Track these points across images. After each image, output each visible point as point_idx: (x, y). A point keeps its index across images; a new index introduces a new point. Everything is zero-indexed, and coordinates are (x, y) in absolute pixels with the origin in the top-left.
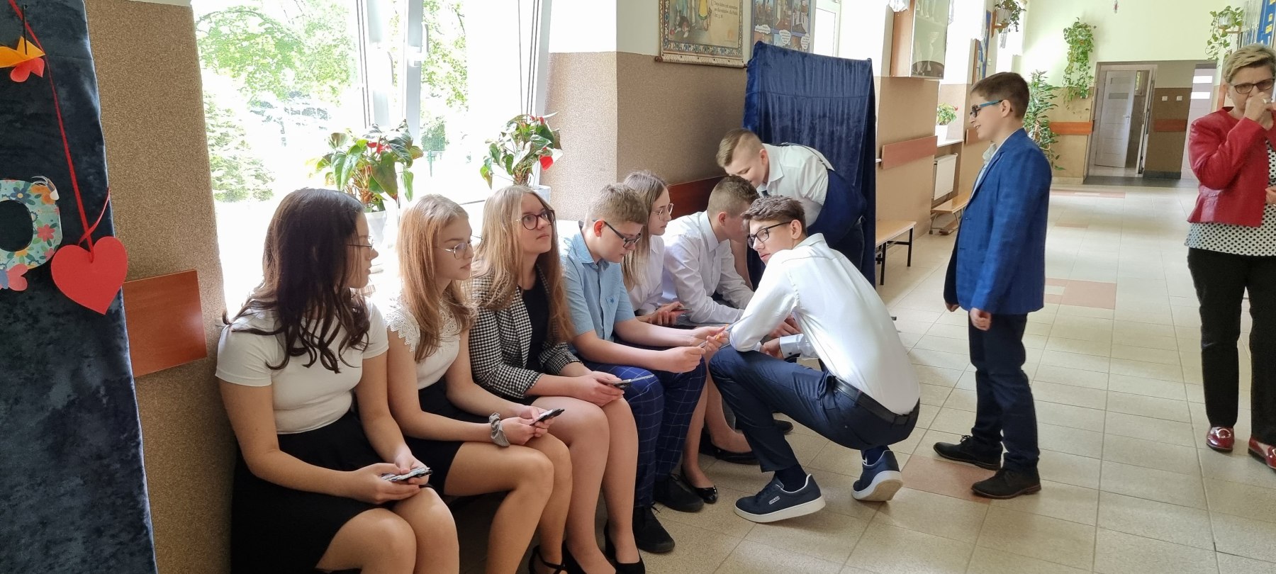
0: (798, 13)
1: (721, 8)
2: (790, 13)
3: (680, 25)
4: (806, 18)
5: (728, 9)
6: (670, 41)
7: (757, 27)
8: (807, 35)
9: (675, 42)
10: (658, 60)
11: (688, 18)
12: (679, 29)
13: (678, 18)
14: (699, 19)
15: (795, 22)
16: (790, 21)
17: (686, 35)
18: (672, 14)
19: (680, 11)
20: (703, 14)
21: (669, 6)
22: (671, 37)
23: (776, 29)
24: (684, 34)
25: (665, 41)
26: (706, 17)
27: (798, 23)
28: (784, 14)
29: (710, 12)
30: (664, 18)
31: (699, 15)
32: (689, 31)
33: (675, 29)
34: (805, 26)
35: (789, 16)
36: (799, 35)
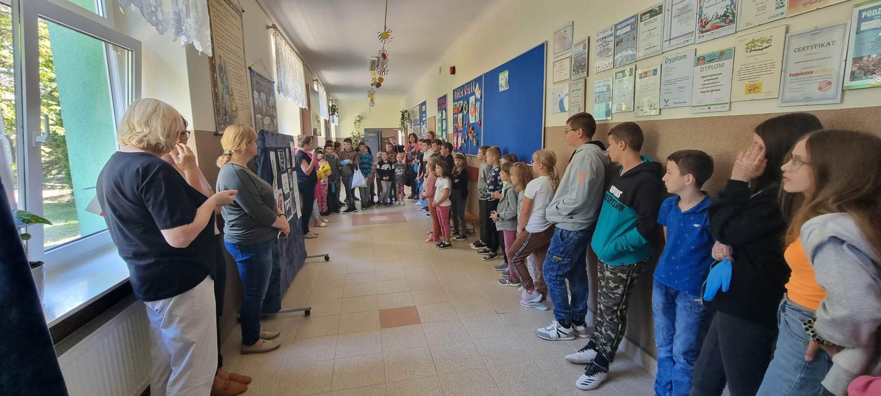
0: (271, 109)
1: (242, 106)
2: (268, 108)
4: (274, 112)
5: (245, 107)
6: (221, 124)
7: (257, 115)
10: (216, 134)
11: (229, 112)
12: (225, 117)
13: (224, 111)
14: (232, 112)
16: (269, 114)
17: (228, 120)
18: (221, 109)
19: (225, 108)
20: (234, 109)
21: (220, 106)
22: (222, 122)
23: (264, 116)
25: (219, 124)
26: (236, 111)
27: (271, 113)
28: (267, 110)
29: (237, 108)
31: (232, 110)
32: (229, 118)
33: (223, 117)
34: (275, 115)
35: (268, 110)
36: (273, 119)
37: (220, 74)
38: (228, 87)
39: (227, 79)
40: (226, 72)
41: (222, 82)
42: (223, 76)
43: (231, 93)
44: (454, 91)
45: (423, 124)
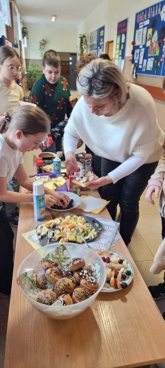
44: (137, 15)
45: (100, 48)
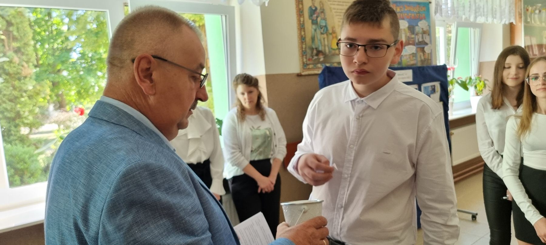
0: (420, 35)
3: (317, 55)
4: (428, 37)
6: (308, 65)
8: (429, 45)
9: (313, 64)
10: (299, 75)
11: (323, 51)
12: (315, 57)
13: (315, 52)
14: (331, 50)
15: (418, 40)
16: (414, 41)
17: (322, 59)
18: (309, 51)
19: (316, 49)
21: (306, 48)
22: (308, 62)
24: (320, 59)
25: (305, 65)
27: (421, 40)
28: (408, 38)
30: (303, 53)
31: (332, 49)
32: (324, 57)
33: (313, 57)
35: (413, 38)
36: (422, 46)
37: (311, 15)
38: (326, 26)
39: (325, 19)
40: (323, 12)
41: (314, 22)
42: (317, 17)
43: (330, 31)
